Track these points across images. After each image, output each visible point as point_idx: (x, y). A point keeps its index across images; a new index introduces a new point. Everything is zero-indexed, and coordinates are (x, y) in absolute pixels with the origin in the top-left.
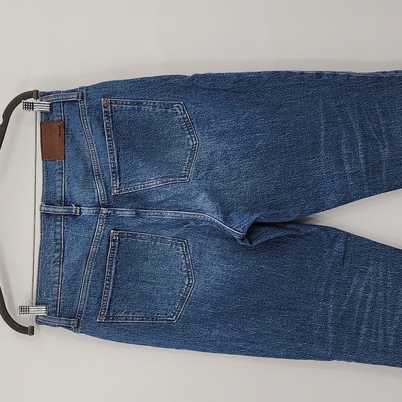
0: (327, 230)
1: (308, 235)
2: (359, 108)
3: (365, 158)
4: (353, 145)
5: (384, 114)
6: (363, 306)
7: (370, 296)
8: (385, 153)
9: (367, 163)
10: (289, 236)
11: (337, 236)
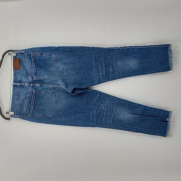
0: (95, 91)
1: (90, 92)
2: (104, 57)
3: (105, 71)
4: (102, 67)
5: (111, 59)
6: (104, 111)
7: (106, 109)
8: (111, 70)
9: (106, 72)
10: (84, 92)
11: (98, 92)
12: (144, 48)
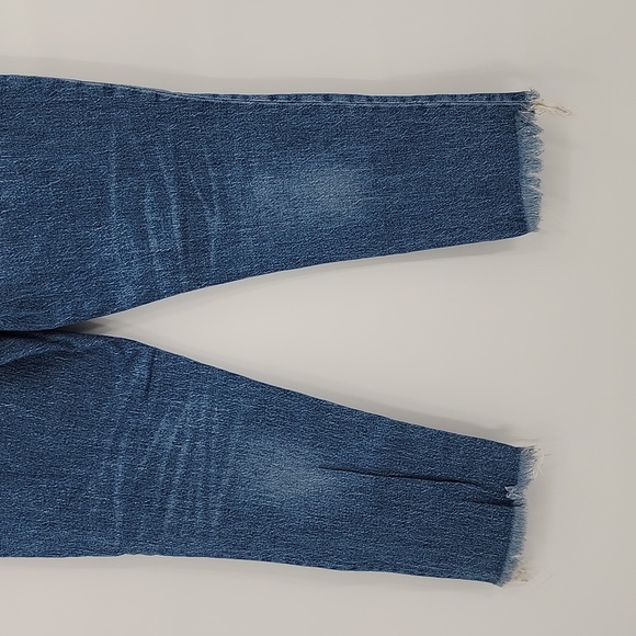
0: (119, 343)
1: (88, 351)
2: (176, 150)
3: (183, 229)
4: (162, 207)
5: (216, 163)
6: (172, 464)
7: (185, 448)
8: (215, 223)
9: (185, 237)
10: (57, 354)
11: (137, 353)
12: (393, 110)
